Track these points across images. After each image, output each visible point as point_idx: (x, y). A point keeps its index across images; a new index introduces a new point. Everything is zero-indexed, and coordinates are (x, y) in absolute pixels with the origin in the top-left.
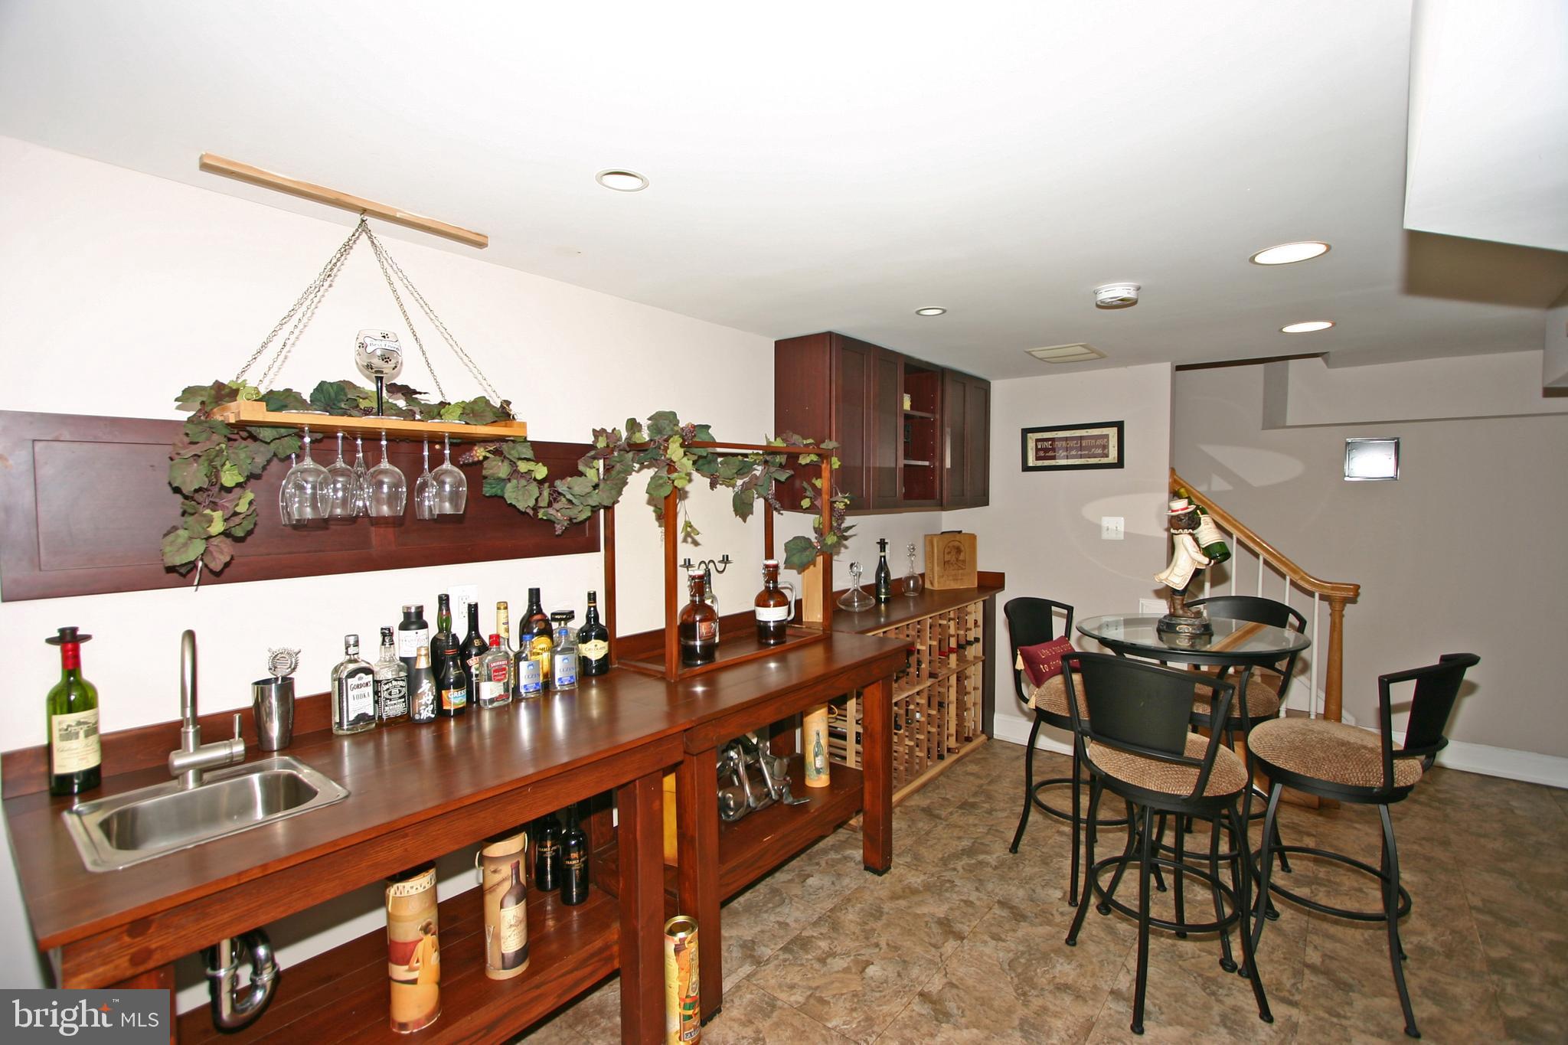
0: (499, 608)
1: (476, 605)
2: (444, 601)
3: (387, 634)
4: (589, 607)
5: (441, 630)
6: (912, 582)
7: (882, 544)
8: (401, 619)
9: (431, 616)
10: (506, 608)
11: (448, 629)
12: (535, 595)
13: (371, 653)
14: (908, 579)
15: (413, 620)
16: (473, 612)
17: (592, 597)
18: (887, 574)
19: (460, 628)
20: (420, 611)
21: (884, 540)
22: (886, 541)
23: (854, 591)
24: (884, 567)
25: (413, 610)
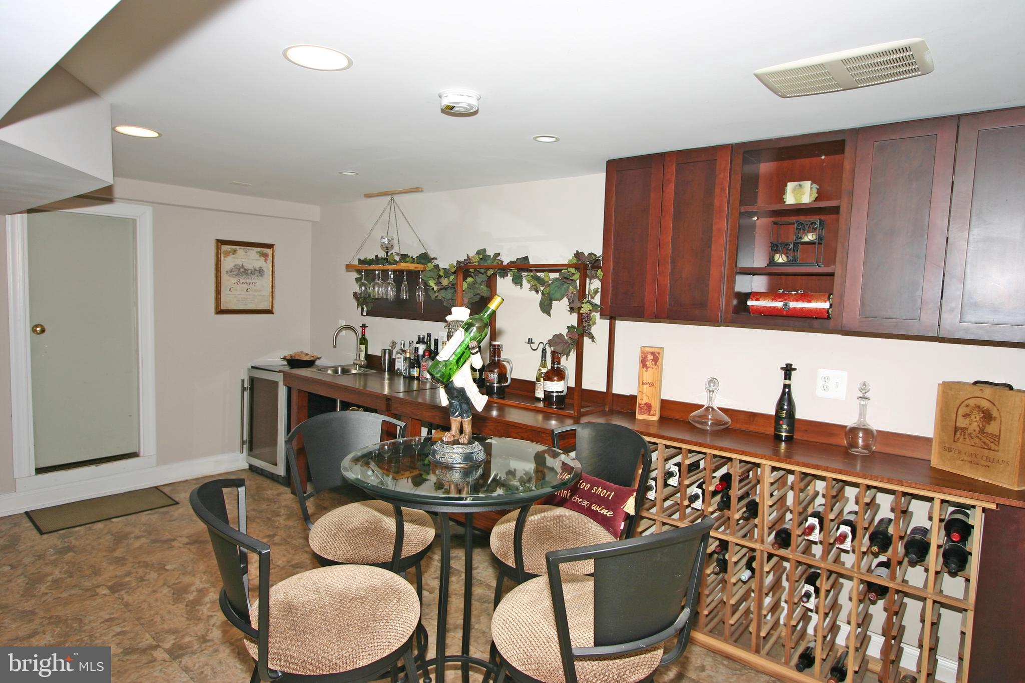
1: (438, 340)
2: (429, 335)
5: (427, 347)
6: (861, 435)
7: (788, 371)
14: (854, 431)
21: (791, 365)
22: (793, 367)
23: (708, 408)
24: (786, 399)
25: (421, 337)
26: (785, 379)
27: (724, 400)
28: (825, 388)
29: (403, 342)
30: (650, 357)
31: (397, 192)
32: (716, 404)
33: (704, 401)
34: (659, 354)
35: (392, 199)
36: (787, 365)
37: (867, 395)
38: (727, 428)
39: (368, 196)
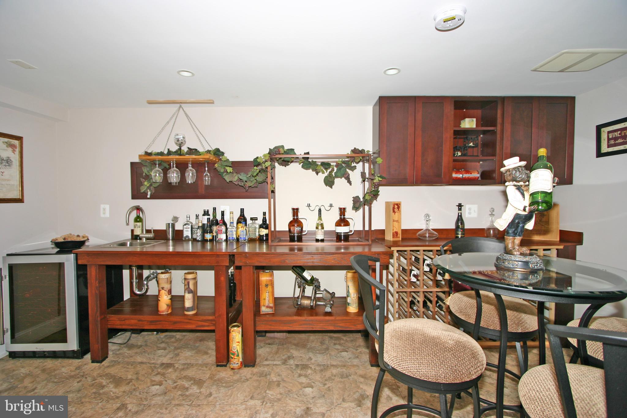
0: (230, 213)
1: (224, 212)
2: (215, 209)
3: (197, 217)
4: (264, 217)
5: (213, 217)
6: (492, 231)
7: (460, 206)
8: (203, 213)
9: (211, 212)
10: (233, 213)
11: (216, 218)
12: (242, 210)
13: (193, 220)
14: (489, 229)
15: (206, 213)
16: (223, 213)
17: (264, 214)
18: (463, 223)
19: (219, 217)
20: (208, 211)
21: (461, 204)
22: (462, 205)
23: (427, 230)
24: (460, 219)
25: (206, 210)
26: (459, 210)
27: (433, 225)
28: (470, 213)
29: (188, 216)
30: (396, 207)
31: (188, 101)
32: (431, 227)
33: (424, 227)
34: (400, 204)
35: (180, 107)
36: (459, 204)
37: (493, 213)
38: (437, 238)
39: (150, 103)
